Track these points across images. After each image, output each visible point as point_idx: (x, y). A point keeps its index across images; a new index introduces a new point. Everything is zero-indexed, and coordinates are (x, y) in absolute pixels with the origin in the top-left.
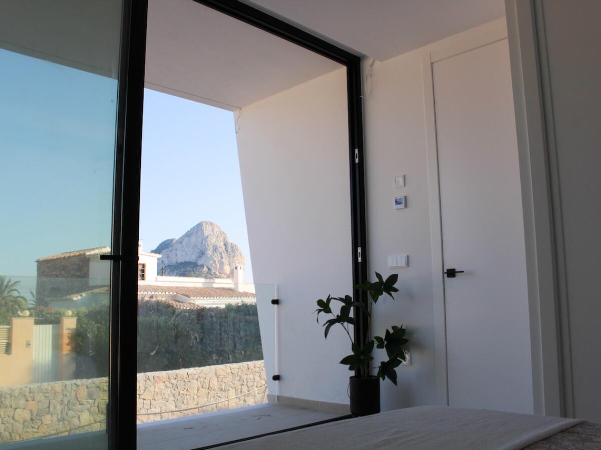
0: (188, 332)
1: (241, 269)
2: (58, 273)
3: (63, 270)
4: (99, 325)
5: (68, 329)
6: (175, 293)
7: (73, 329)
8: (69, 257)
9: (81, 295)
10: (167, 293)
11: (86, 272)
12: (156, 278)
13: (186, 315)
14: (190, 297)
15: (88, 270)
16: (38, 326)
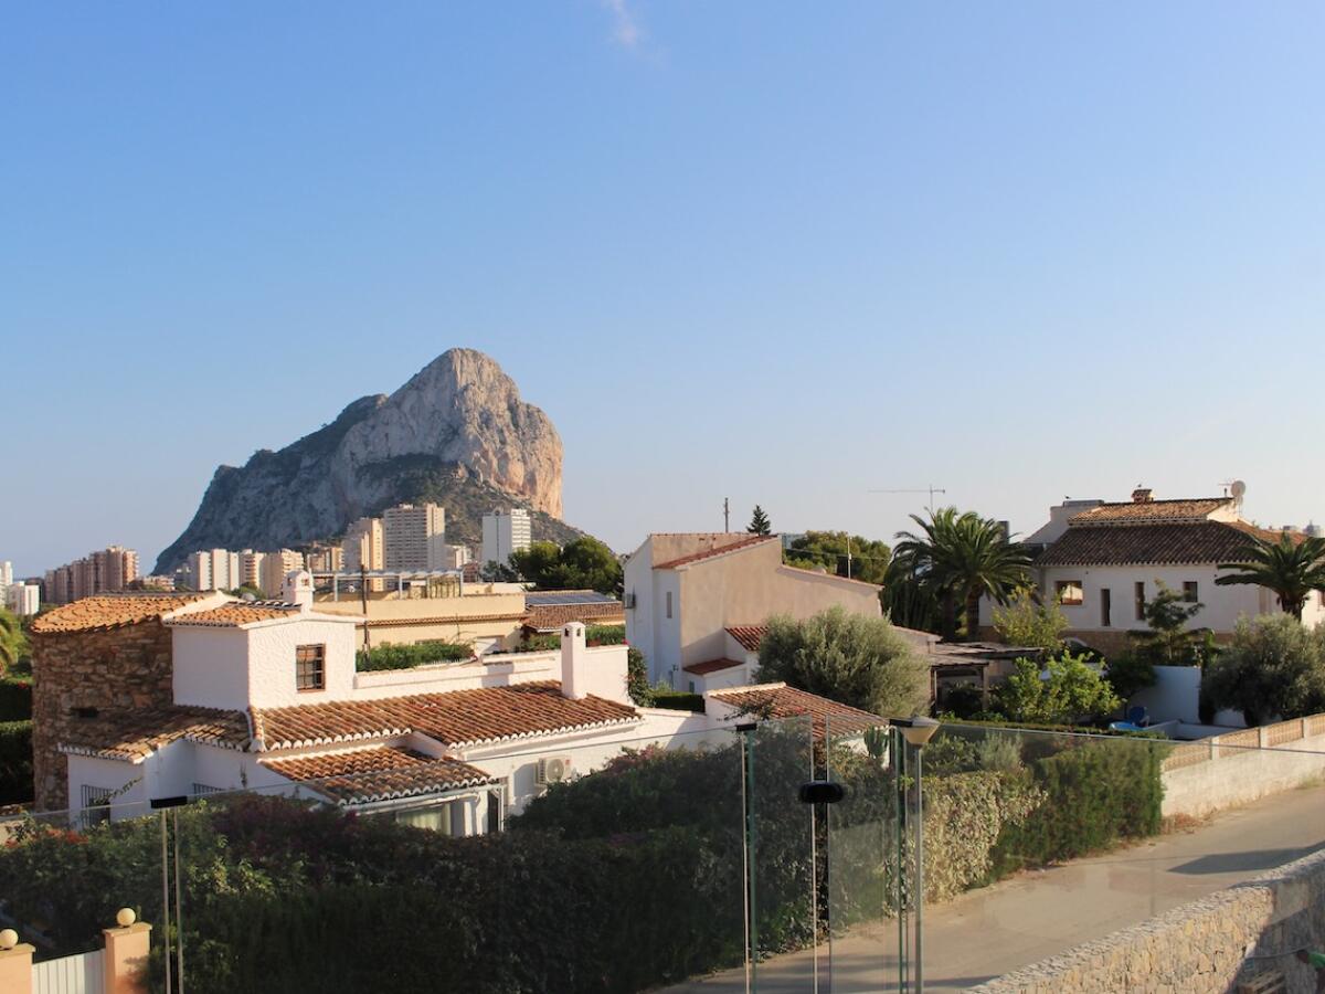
0: (456, 923)
1: (578, 635)
2: (90, 671)
3: (103, 662)
4: (213, 942)
5: (129, 961)
6: (408, 730)
7: (141, 960)
8: (117, 626)
9: (154, 748)
10: (386, 732)
11: (163, 665)
12: (355, 680)
13: (448, 868)
14: (448, 744)
15: (169, 662)
16: (43, 965)
